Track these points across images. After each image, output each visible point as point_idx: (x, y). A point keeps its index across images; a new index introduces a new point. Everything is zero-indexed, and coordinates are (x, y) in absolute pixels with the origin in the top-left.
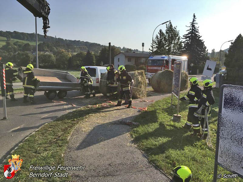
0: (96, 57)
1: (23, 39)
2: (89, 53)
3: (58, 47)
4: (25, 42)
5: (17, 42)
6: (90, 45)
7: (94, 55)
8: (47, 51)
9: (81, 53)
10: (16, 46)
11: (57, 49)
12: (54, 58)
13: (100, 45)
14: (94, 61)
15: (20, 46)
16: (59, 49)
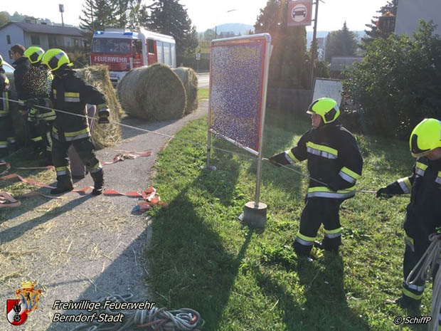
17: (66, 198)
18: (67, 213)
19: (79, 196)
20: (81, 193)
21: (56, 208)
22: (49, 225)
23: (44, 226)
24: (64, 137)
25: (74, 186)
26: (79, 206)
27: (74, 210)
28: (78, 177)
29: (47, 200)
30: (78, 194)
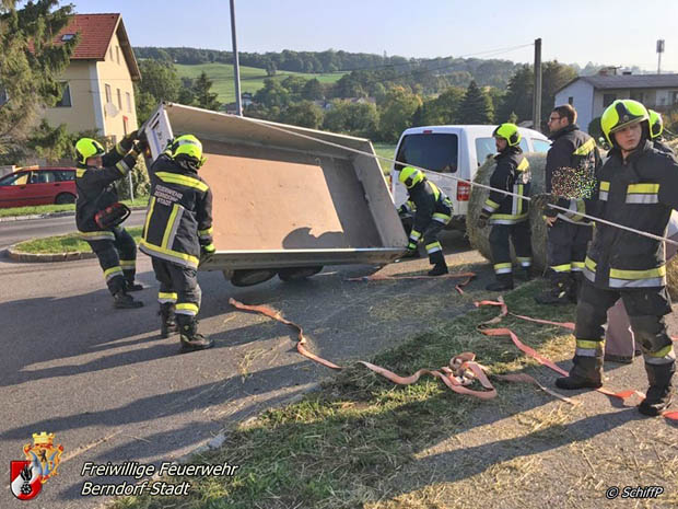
0: (495, 100)
1: (305, 71)
2: (473, 90)
3: (389, 83)
4: (309, 77)
5: (291, 77)
6: (482, 66)
7: (490, 94)
8: (361, 96)
9: (451, 93)
10: (285, 90)
11: (387, 87)
12: (375, 112)
13: (512, 63)
14: (490, 114)
15: (295, 88)
16: (392, 88)
17: (582, 405)
18: (573, 446)
19: (609, 409)
20: (616, 400)
21: (555, 427)
22: (531, 464)
23: (519, 464)
24: (607, 278)
25: (606, 377)
26: (602, 436)
27: (588, 444)
28: (618, 359)
29: (545, 399)
30: (608, 402)
